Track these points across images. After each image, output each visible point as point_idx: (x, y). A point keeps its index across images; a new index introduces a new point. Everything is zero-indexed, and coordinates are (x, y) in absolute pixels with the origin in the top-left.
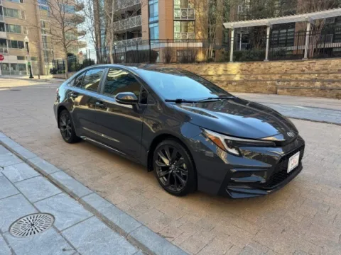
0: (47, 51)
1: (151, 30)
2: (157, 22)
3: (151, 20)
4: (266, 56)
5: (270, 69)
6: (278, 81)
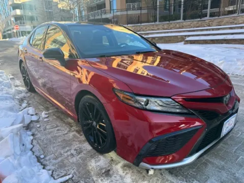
1: (111, 3)
4: (182, 18)
5: (183, 27)
6: (186, 36)
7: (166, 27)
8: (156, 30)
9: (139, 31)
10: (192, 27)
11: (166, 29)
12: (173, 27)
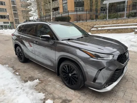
0: (16, 19)
1: (64, 7)
2: (66, 3)
3: (64, 2)
4: (125, 16)
5: (127, 22)
6: (134, 28)
7: (114, 22)
8: (107, 24)
9: (95, 25)
10: (134, 22)
11: (115, 24)
12: (120, 22)
